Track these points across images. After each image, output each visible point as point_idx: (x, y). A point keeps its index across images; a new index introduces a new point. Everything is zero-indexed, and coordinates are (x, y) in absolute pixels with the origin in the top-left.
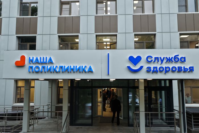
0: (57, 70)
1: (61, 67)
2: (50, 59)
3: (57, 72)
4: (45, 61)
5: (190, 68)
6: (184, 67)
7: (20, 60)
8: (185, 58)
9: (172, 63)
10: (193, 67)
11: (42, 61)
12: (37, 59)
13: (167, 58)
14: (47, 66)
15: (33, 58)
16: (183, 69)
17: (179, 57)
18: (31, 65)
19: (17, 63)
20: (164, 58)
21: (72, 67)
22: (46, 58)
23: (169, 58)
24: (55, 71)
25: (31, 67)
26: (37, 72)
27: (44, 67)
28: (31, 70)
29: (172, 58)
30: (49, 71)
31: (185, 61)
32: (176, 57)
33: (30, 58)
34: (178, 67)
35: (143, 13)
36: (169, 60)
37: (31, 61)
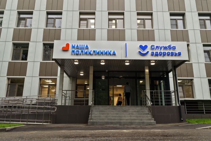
0: (92, 53)
1: (94, 52)
2: (87, 46)
3: (91, 55)
4: (83, 47)
5: (178, 53)
6: (175, 52)
7: (65, 46)
8: (175, 47)
9: (167, 50)
10: (180, 53)
11: (81, 47)
12: (78, 46)
13: (164, 46)
14: (85, 51)
15: (75, 45)
16: (174, 53)
17: (172, 46)
18: (73, 50)
19: (63, 48)
20: (162, 46)
21: (102, 51)
22: (84, 45)
23: (165, 46)
24: (90, 54)
25: (73, 51)
26: (77, 55)
27: (82, 52)
28: (73, 53)
29: (167, 47)
30: (86, 53)
31: (175, 48)
32: (169, 46)
33: (72, 45)
34: (171, 52)
35: (144, 28)
36: (165, 48)
37: (73, 47)
